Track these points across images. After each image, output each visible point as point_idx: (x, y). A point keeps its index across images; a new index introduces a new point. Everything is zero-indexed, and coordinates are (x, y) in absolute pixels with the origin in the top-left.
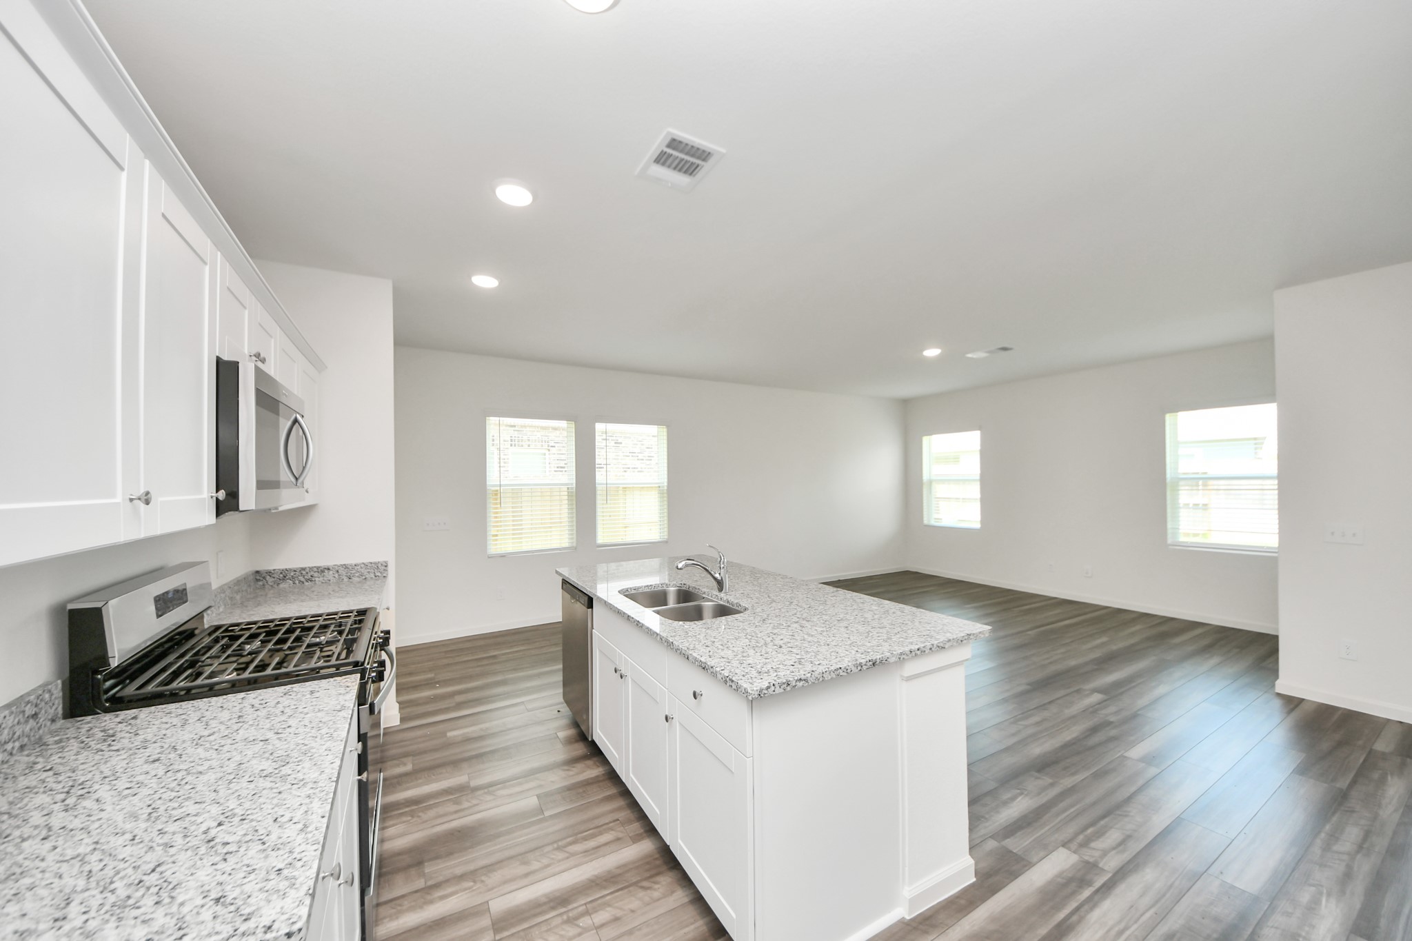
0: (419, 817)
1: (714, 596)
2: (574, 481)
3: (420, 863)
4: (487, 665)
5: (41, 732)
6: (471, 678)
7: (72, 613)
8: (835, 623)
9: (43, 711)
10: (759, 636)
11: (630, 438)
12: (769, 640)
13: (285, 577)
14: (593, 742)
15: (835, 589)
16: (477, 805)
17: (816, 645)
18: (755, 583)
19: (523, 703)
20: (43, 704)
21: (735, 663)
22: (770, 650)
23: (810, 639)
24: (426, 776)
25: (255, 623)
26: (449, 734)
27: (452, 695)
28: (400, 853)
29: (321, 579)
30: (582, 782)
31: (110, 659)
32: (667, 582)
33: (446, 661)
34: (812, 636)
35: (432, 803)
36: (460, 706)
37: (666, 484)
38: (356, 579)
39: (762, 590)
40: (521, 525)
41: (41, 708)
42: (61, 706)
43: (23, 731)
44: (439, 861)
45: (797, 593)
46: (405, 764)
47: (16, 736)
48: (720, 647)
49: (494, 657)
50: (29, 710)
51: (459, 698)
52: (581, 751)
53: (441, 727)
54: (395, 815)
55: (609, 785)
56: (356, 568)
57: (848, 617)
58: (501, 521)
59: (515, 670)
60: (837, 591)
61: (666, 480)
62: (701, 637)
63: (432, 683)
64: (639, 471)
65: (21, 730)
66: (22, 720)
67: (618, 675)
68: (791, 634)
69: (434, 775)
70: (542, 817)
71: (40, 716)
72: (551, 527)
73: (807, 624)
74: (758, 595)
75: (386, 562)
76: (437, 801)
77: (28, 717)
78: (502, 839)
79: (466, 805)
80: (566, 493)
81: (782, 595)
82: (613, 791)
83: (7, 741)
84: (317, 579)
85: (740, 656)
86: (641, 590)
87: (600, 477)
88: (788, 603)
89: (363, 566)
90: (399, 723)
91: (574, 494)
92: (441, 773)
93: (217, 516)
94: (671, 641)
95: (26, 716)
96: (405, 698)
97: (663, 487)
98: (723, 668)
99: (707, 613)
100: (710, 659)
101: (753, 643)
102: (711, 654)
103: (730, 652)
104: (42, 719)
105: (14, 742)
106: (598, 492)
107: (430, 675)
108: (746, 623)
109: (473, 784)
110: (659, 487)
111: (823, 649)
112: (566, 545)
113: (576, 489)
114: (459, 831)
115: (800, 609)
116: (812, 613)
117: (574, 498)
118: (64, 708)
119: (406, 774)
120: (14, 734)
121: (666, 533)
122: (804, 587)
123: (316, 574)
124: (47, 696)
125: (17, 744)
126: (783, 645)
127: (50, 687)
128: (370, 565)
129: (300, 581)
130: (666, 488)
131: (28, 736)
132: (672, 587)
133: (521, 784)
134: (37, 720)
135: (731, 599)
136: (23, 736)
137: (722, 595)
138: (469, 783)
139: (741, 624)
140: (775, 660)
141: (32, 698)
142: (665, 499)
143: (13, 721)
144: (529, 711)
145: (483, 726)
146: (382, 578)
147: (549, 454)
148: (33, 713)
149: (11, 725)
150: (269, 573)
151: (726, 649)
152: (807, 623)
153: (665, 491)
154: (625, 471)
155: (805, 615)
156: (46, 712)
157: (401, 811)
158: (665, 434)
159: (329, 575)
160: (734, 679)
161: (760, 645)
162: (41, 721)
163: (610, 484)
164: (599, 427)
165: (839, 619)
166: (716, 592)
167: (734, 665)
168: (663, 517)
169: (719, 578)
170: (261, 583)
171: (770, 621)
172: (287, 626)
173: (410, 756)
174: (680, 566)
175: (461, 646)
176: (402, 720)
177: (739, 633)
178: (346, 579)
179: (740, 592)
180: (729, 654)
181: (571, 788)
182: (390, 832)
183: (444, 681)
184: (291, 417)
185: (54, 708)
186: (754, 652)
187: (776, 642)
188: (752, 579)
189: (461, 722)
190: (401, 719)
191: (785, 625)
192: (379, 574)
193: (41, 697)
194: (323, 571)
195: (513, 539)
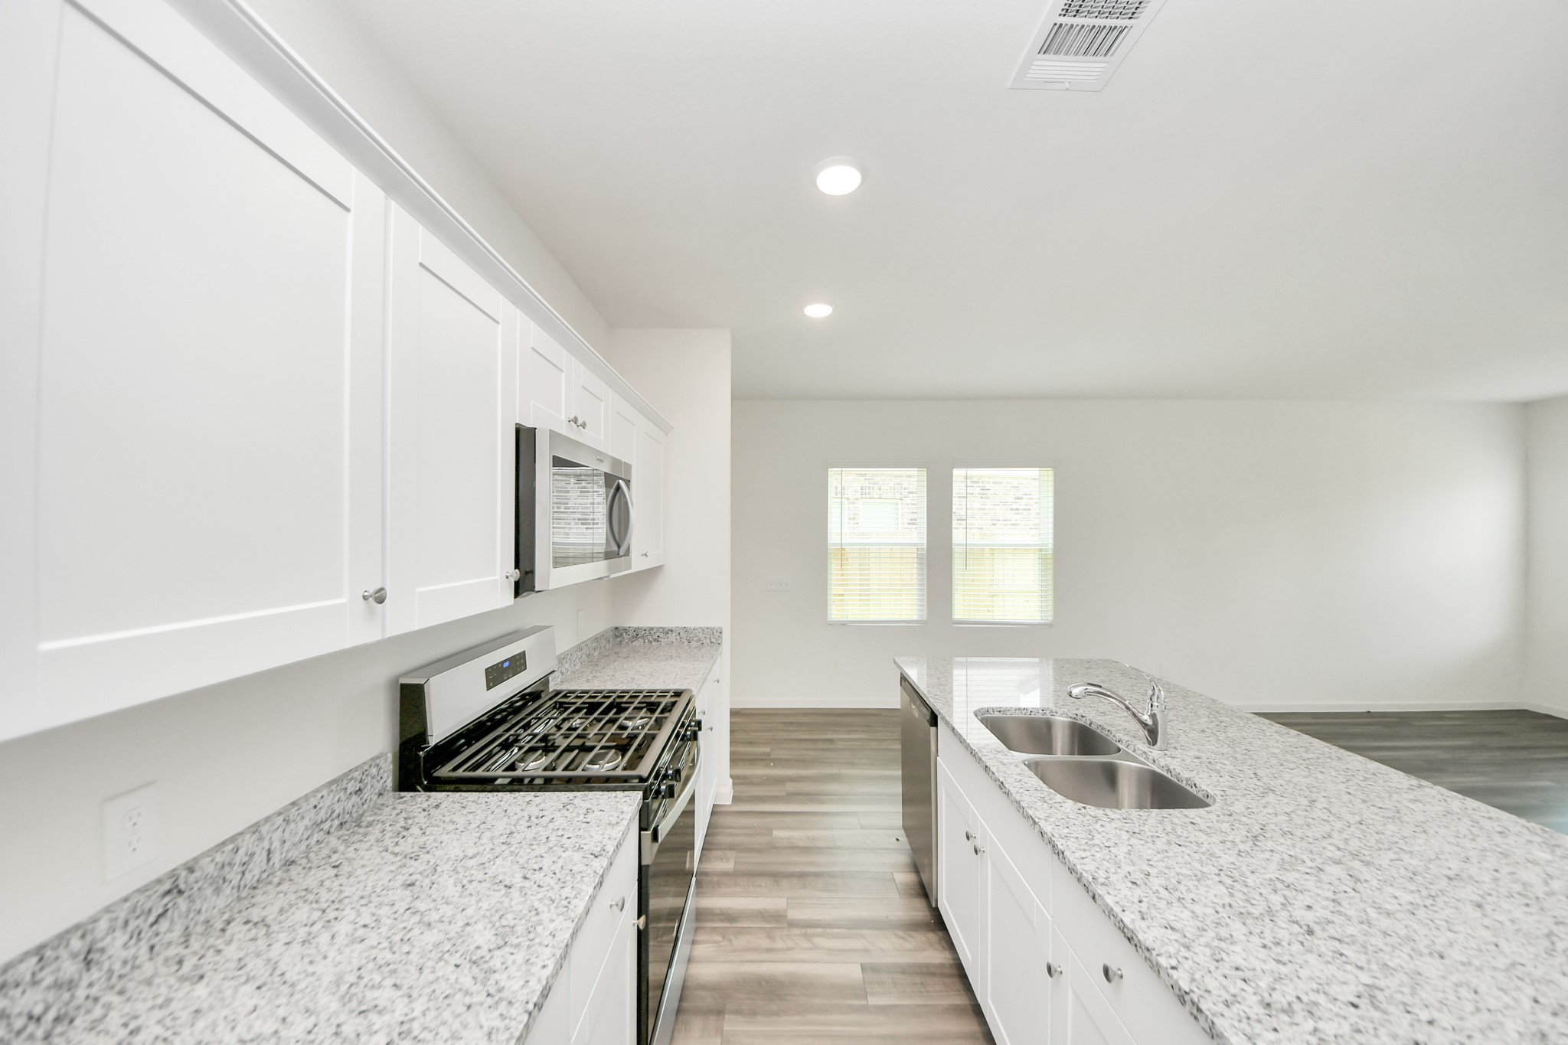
0: (730, 940)
1: (1139, 752)
2: (925, 541)
3: (720, 1012)
4: (824, 750)
5: (365, 807)
6: (803, 762)
7: (404, 687)
8: (1444, 883)
9: (369, 786)
10: (1250, 882)
11: (1001, 483)
12: (1276, 900)
13: (637, 635)
14: (937, 909)
15: (1414, 781)
16: (790, 949)
17: (1407, 949)
18: (1222, 737)
19: (856, 814)
20: (369, 778)
21: (1202, 955)
22: (1284, 935)
23: (1385, 923)
24: (745, 883)
25: (587, 692)
26: (776, 833)
27: (781, 781)
28: (703, 987)
29: (666, 640)
30: (920, 966)
31: (429, 737)
32: (1051, 706)
33: (784, 735)
34: (1388, 914)
35: (745, 926)
36: (791, 797)
37: (1051, 546)
38: (694, 644)
39: (1239, 756)
40: (869, 585)
41: (367, 783)
42: (391, 778)
43: (344, 808)
44: (740, 1018)
45: (1320, 776)
46: (728, 860)
47: (335, 815)
48: (1164, 893)
49: (831, 741)
50: (352, 787)
51: (791, 787)
52: (922, 913)
53: (769, 820)
54: (709, 928)
55: (959, 988)
56: (695, 632)
57: (1473, 870)
58: (848, 580)
59: (853, 764)
60: (1420, 786)
61: (1051, 541)
62: (1121, 851)
63: (765, 760)
64: (1012, 525)
65: (342, 807)
66: (343, 798)
67: (969, 845)
68: (1331, 895)
69: (752, 886)
70: (863, 1002)
71: (364, 791)
72: (901, 590)
73: (1365, 873)
74: (1232, 768)
75: (720, 628)
76: (751, 926)
77: (350, 794)
78: (812, 1017)
79: (779, 944)
80: (915, 555)
81: (1287, 776)
82: (961, 1000)
83: (324, 820)
84: (662, 640)
85: (1211, 934)
86: (1008, 714)
87: (958, 536)
88: (1304, 802)
89: (700, 630)
90: (730, 803)
91: (925, 556)
92: (760, 886)
93: (516, 597)
94: (1060, 847)
95: (349, 793)
96: (740, 771)
97: (1047, 550)
98: (1174, 963)
99: (1127, 787)
100: (1144, 924)
101: (1239, 901)
102: (1144, 907)
103: (1187, 914)
104: (366, 794)
105: (332, 820)
106: (955, 555)
107: (767, 750)
108: (1216, 839)
109: (793, 914)
110: (1041, 550)
111: (1431, 968)
112: (915, 618)
113: (927, 551)
114: (767, 983)
115: (1338, 825)
116: (1373, 842)
117: (925, 561)
118: (394, 782)
119: (726, 874)
120: (333, 812)
121: (1051, 613)
122: (1334, 763)
123: (662, 635)
124: (374, 771)
125: (336, 823)
126: (1316, 928)
127: (378, 761)
128: (706, 630)
129: (649, 641)
130: (1050, 552)
131: (350, 813)
132: (1061, 715)
133: (842, 937)
134: (361, 796)
135: (1174, 765)
136: (344, 813)
137: (1155, 752)
138: (786, 911)
139: (1203, 837)
140: (1303, 973)
141: (356, 774)
142: (1050, 566)
143: (333, 799)
144: (863, 827)
145: (812, 833)
146: (717, 644)
147: (902, 504)
148: (357, 789)
149: (329, 804)
150: (625, 630)
151: (1176, 904)
152: (1364, 869)
153: (1050, 556)
154: (994, 524)
155: (1354, 845)
156: (372, 787)
157: (715, 925)
158: (1051, 478)
159: (672, 637)
160: (1203, 1006)
161: (1256, 912)
162: (366, 796)
163: (971, 545)
164: (958, 473)
165: (1450, 873)
166: (1142, 746)
167: (1201, 959)
168: (1046, 591)
169: (1150, 722)
170: (619, 639)
171: (1270, 845)
172: (611, 700)
173: (734, 849)
174: (1075, 691)
175: (799, 719)
176: (736, 799)
177: (1201, 862)
178: (686, 643)
179: (1191, 753)
180: (1181, 916)
181: (906, 970)
182: (700, 950)
183: (779, 760)
184: (613, 485)
185: (382, 781)
186: (1244, 930)
187: (1299, 914)
188: (1212, 725)
189: (788, 819)
190: (734, 798)
191: (1309, 863)
192: (713, 640)
193: (367, 772)
194: (667, 633)
195: (860, 600)
